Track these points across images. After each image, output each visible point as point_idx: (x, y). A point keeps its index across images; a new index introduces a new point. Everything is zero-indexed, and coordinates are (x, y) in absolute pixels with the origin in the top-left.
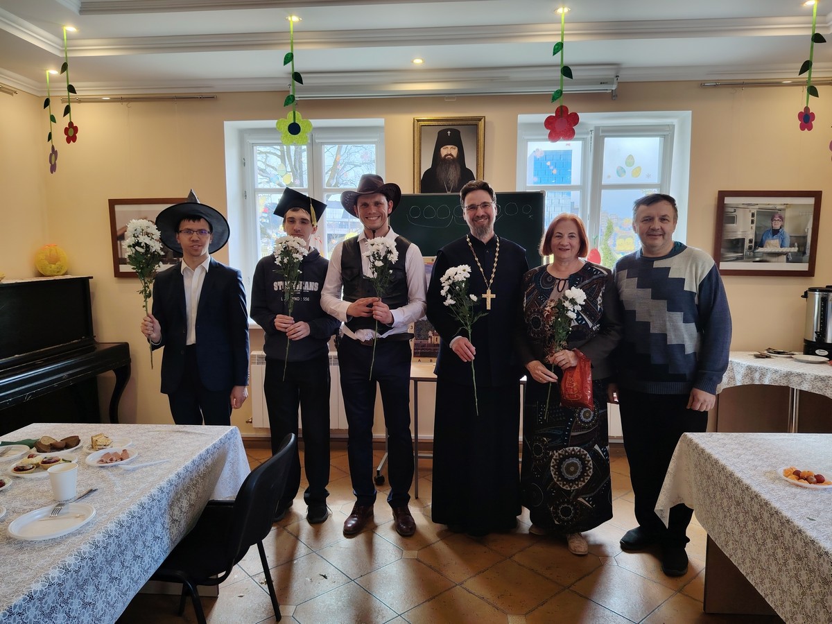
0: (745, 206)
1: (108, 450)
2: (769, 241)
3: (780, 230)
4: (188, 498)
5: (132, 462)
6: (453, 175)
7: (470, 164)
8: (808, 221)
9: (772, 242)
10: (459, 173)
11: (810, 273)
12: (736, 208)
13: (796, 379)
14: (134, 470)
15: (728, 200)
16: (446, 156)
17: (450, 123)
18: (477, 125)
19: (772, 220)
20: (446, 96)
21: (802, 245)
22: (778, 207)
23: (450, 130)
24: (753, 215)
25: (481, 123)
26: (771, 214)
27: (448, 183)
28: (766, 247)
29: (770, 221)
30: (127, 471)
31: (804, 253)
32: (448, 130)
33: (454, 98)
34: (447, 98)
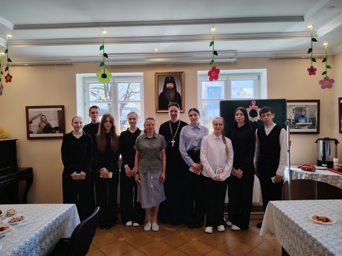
0: (290, 106)
1: (15, 216)
2: (301, 120)
3: (305, 116)
4: (50, 238)
5: (24, 222)
6: (172, 95)
8: (315, 112)
9: (302, 120)
10: (174, 94)
11: (318, 133)
13: (315, 177)
14: (25, 225)
16: (169, 87)
17: (170, 74)
18: (181, 75)
19: (301, 112)
20: (168, 63)
21: (314, 122)
22: (303, 106)
24: (293, 110)
25: (183, 74)
26: (301, 109)
27: (170, 98)
28: (300, 122)
29: (300, 112)
30: (21, 226)
31: (315, 125)
32: (169, 77)
33: (171, 64)
34: (169, 64)
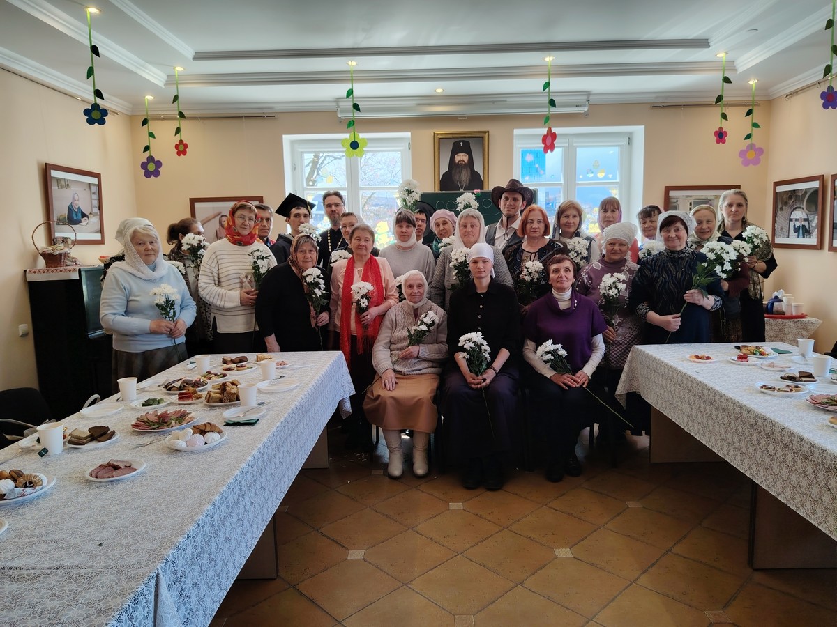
0: (684, 197)
6: (465, 176)
7: (478, 168)
10: (469, 174)
12: (677, 199)
15: (672, 193)
16: (459, 161)
17: (462, 136)
18: (483, 138)
20: (459, 115)
22: (709, 198)
23: (462, 141)
24: (691, 204)
25: (486, 136)
27: (461, 183)
32: (460, 141)
33: (465, 117)
34: (460, 117)
